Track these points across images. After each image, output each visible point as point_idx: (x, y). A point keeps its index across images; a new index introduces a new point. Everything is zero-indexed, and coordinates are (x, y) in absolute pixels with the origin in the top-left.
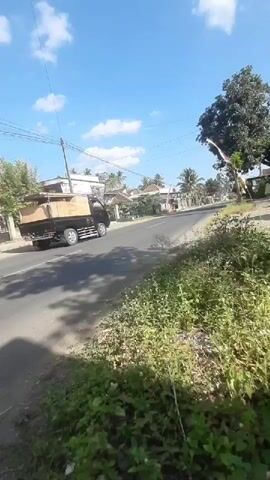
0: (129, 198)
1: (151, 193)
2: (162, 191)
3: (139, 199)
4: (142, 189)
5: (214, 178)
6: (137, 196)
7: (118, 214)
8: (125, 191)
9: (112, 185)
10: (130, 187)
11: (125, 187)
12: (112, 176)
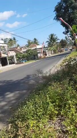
0: (21, 52)
1: (33, 48)
2: (38, 47)
3: (27, 52)
4: (28, 47)
5: (64, 39)
6: (25, 50)
7: (16, 60)
8: (19, 48)
9: (11, 45)
10: (21, 46)
11: (18, 46)
12: (11, 40)
